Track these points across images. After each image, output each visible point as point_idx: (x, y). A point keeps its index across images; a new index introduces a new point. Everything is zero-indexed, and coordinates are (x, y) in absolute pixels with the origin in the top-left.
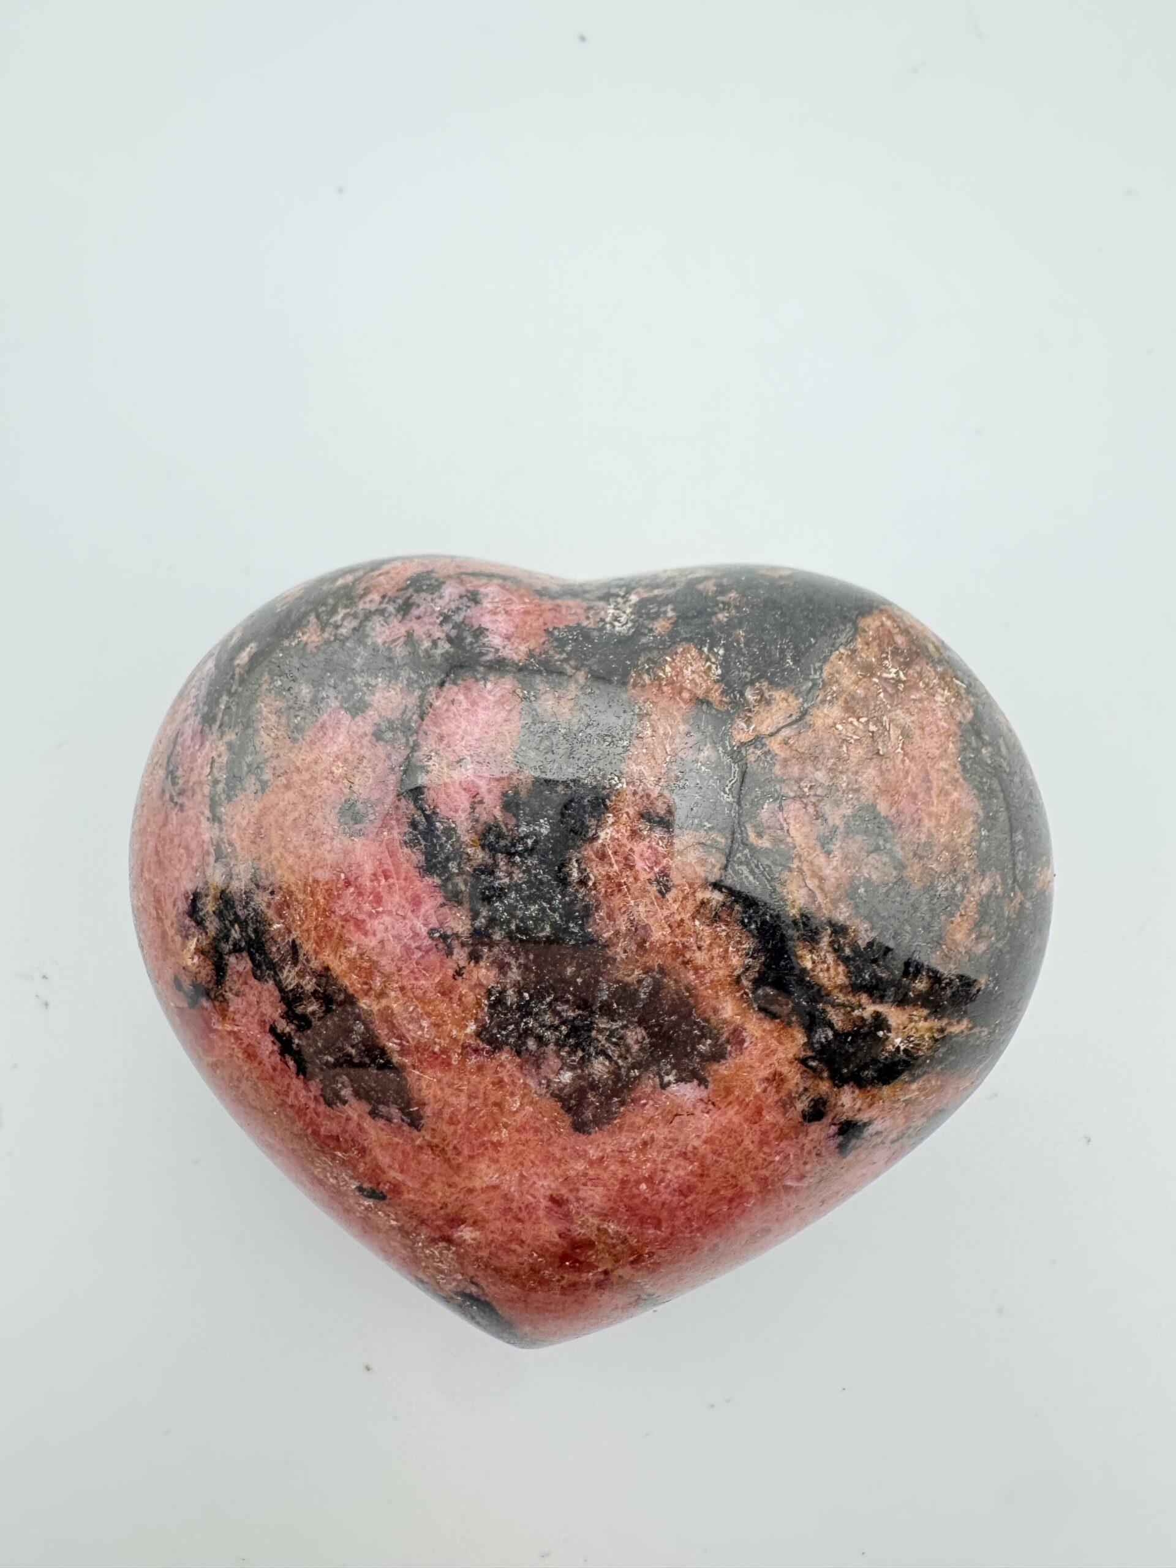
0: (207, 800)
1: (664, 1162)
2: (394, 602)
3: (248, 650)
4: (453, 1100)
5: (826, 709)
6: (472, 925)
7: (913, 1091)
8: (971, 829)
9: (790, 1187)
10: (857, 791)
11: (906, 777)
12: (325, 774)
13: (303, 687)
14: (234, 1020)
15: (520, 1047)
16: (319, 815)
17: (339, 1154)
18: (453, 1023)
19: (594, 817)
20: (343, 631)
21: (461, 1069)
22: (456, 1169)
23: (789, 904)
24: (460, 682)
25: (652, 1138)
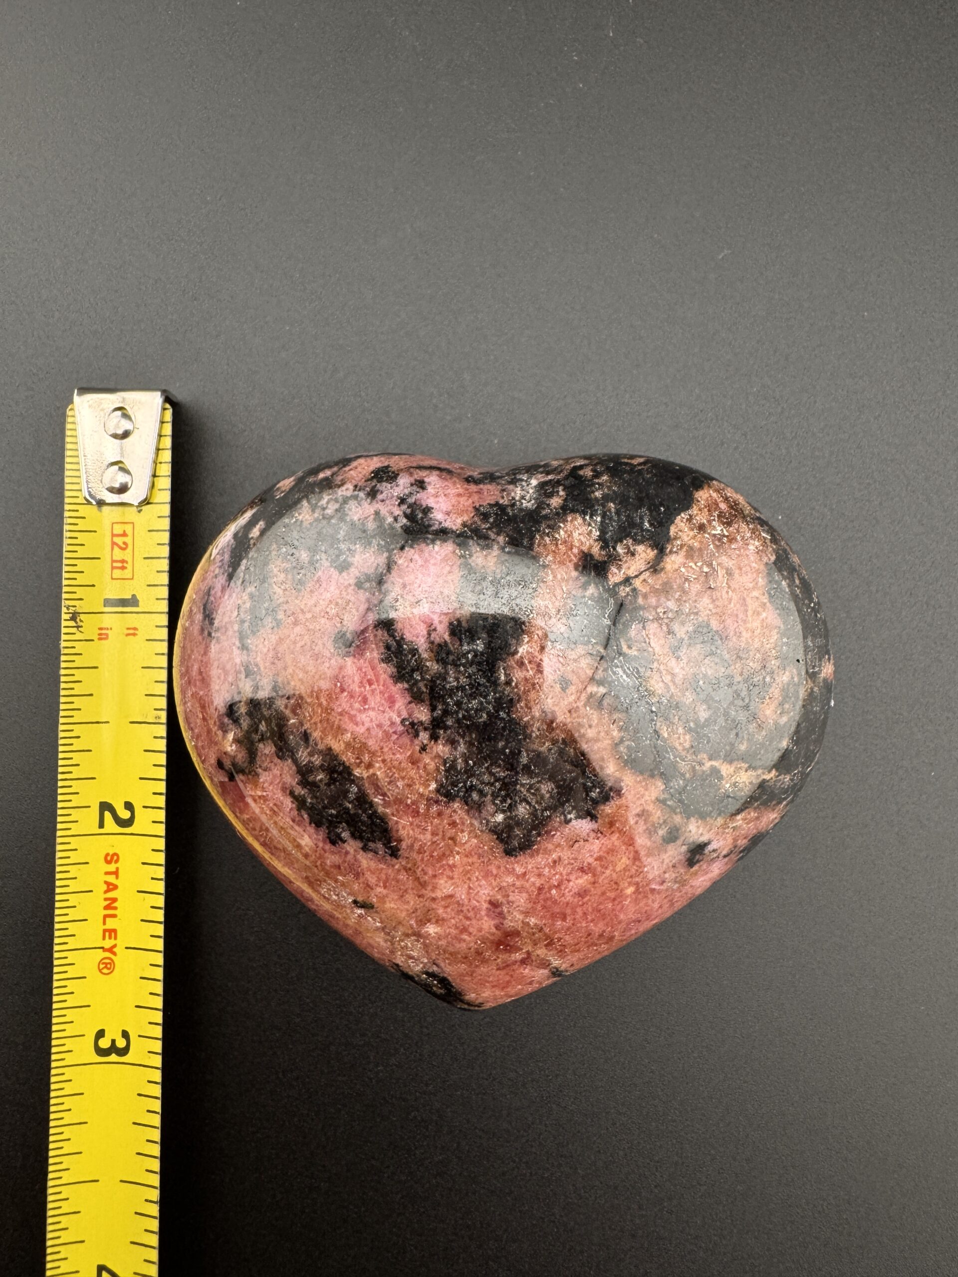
0: (237, 634)
1: (568, 874)
2: (364, 489)
3: (258, 527)
4: (421, 837)
5: (673, 557)
6: (432, 716)
7: (739, 820)
8: (776, 638)
9: (654, 889)
10: (697, 614)
11: (730, 603)
12: (323, 614)
13: (302, 552)
14: (263, 787)
15: (467, 798)
16: (320, 643)
17: (340, 878)
18: (420, 784)
19: (514, 638)
20: (329, 512)
21: (427, 815)
22: (423, 885)
23: (652, 694)
24: (415, 546)
25: (560, 858)
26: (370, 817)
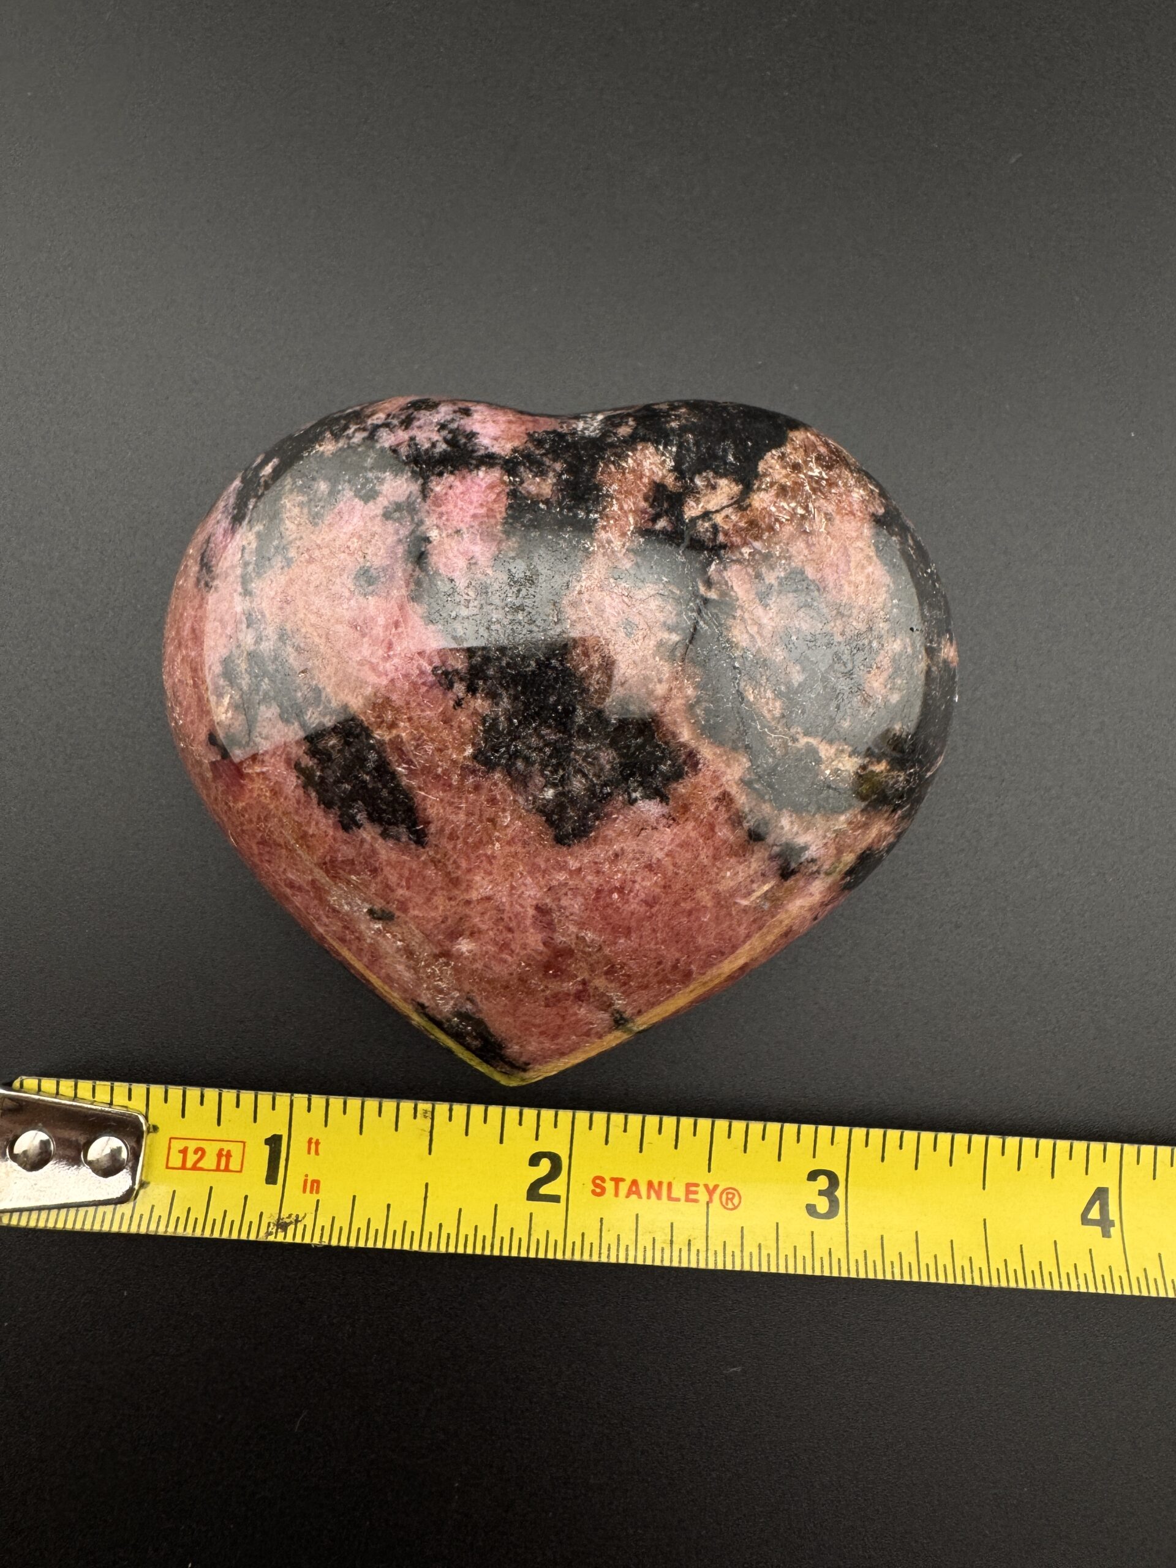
0: (239, 579)
1: (632, 873)
2: (398, 418)
3: (271, 465)
4: (453, 817)
5: (762, 494)
6: (469, 663)
7: (842, 823)
8: (884, 597)
9: (740, 905)
10: (789, 558)
11: (829, 551)
12: (342, 549)
13: (322, 484)
14: (262, 762)
15: (511, 767)
16: (338, 581)
17: (354, 878)
18: (453, 748)
20: (355, 440)
21: (460, 789)
22: (455, 882)
23: (734, 646)
24: (456, 472)
25: (622, 849)
26: (392, 792)
